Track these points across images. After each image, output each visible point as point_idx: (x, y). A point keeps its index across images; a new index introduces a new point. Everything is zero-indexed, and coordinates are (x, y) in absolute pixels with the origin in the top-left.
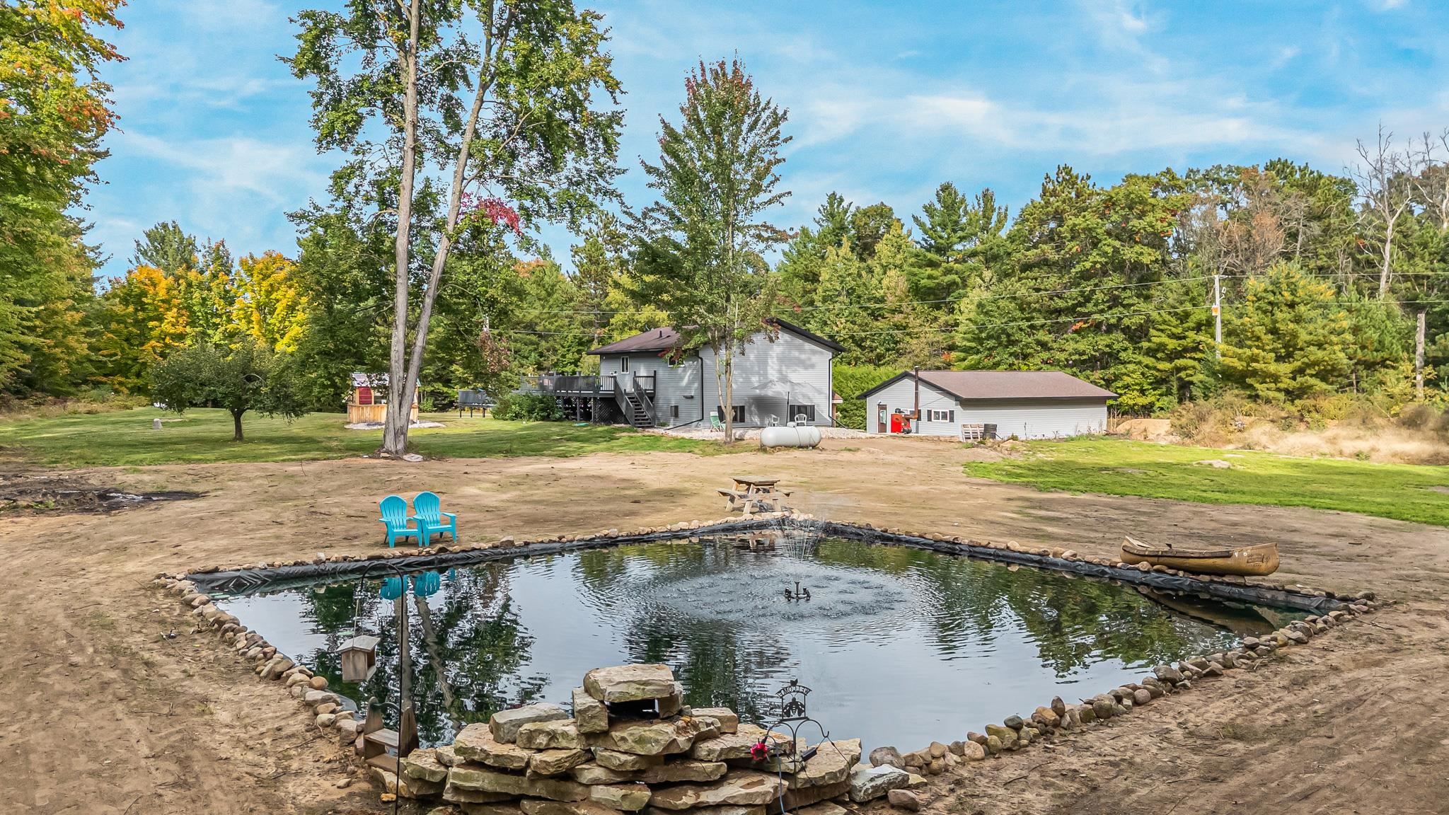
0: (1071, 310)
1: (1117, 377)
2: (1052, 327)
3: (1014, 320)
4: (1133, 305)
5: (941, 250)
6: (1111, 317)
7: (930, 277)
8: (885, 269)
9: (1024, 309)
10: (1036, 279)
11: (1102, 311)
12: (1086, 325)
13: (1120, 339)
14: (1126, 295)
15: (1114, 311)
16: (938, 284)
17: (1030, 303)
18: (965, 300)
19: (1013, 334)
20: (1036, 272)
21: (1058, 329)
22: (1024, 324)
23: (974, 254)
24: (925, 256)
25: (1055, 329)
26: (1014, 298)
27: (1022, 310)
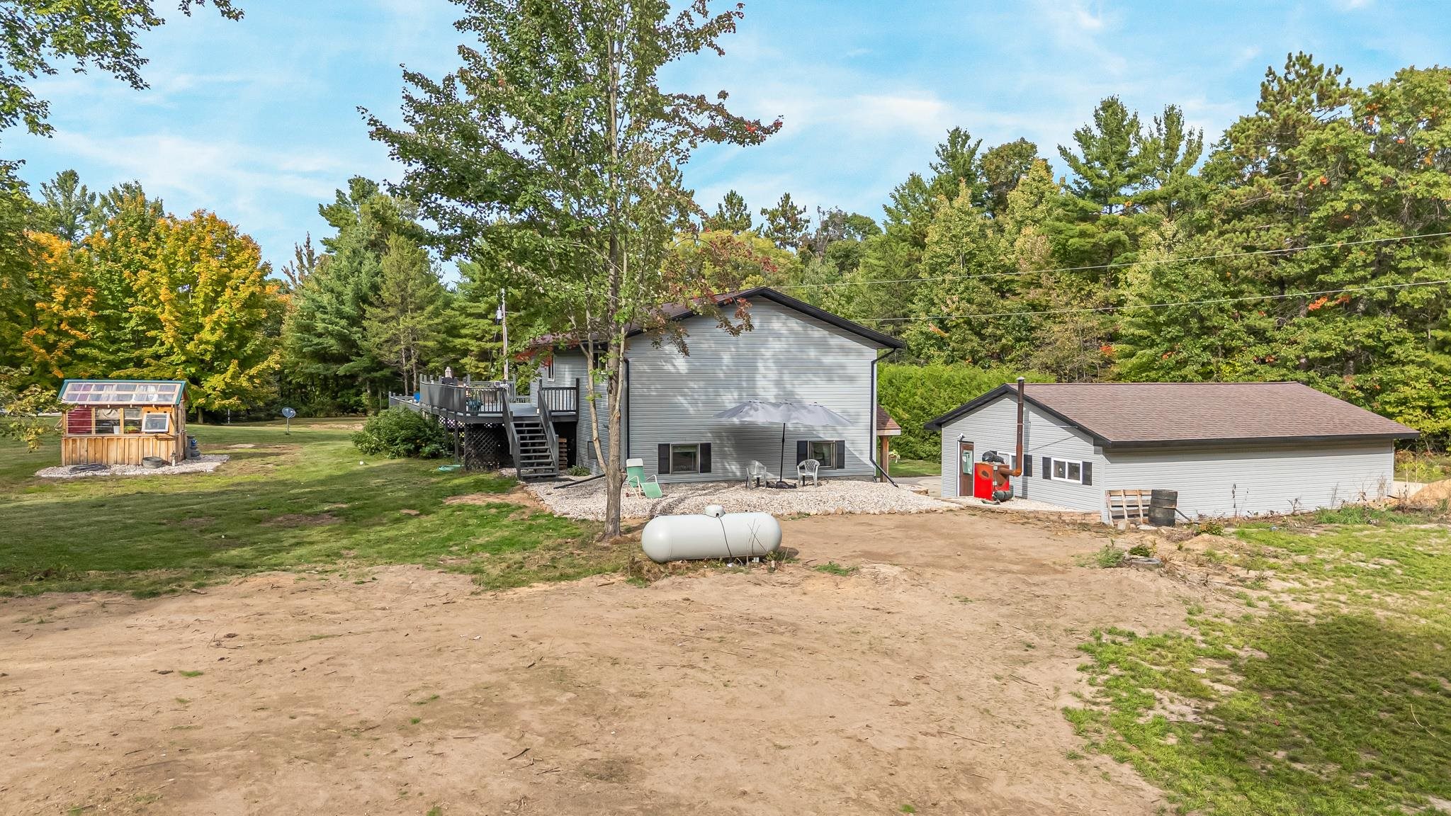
0: (1308, 280)
1: (1385, 387)
2: (1273, 306)
3: (1212, 295)
4: (1418, 269)
5: (1101, 196)
6: (1378, 289)
7: (1083, 234)
8: (1020, 224)
9: (1228, 279)
10: (1248, 232)
11: (1363, 280)
12: (1332, 303)
13: (1392, 325)
14: (1405, 255)
15: (1383, 279)
16: (1095, 245)
17: (1238, 269)
18: (1136, 267)
19: (1209, 318)
20: (1249, 221)
21: (1284, 310)
22: (1228, 302)
23: (1149, 201)
24: (1075, 204)
25: (1278, 309)
26: (1212, 262)
27: (1224, 280)
